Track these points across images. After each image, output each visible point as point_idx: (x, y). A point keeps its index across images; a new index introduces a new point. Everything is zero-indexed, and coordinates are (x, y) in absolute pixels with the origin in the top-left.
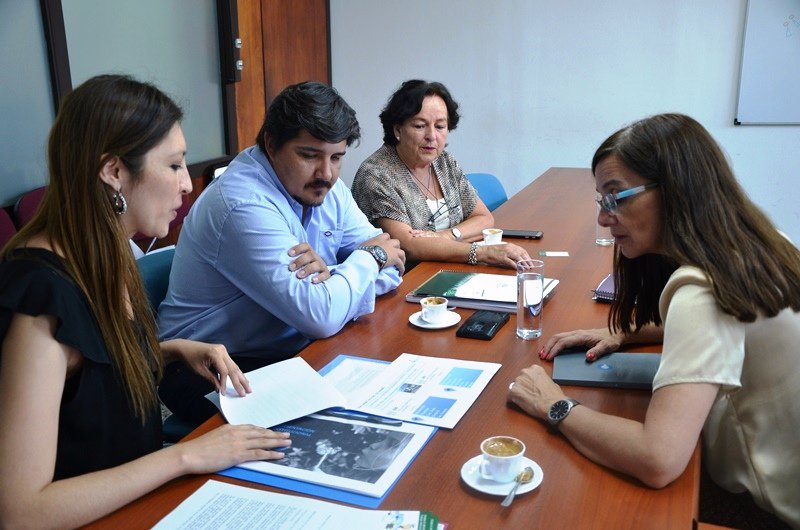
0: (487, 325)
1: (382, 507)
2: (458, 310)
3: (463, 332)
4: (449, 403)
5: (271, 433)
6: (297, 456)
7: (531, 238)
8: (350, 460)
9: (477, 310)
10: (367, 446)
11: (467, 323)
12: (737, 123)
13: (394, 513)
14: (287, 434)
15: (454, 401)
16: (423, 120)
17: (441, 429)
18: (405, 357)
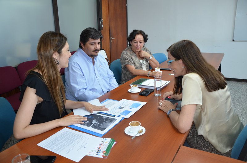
0: (147, 92)
1: (102, 137)
2: (141, 88)
3: (140, 94)
4: (130, 112)
5: (83, 117)
6: (87, 123)
7: (168, 70)
8: (99, 125)
9: (147, 89)
10: (105, 121)
11: (142, 92)
12: (233, 40)
13: (105, 138)
14: (87, 118)
15: (131, 111)
16: (136, 41)
17: (125, 118)
18: (123, 100)
